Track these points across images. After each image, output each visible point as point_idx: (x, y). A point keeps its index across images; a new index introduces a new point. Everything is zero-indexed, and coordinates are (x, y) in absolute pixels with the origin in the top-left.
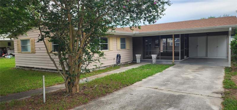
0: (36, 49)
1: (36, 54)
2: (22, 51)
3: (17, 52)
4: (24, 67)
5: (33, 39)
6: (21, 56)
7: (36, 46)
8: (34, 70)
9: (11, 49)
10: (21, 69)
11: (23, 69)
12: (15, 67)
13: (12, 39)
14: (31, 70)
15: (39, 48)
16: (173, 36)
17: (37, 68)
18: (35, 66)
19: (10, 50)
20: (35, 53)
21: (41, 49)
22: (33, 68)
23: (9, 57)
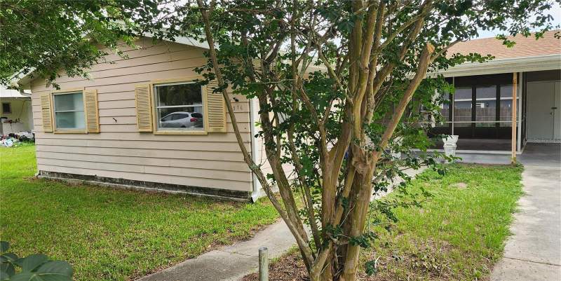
0: (103, 121)
1: (102, 136)
2: (57, 127)
3: (43, 130)
4: (64, 175)
5: (93, 90)
6: (55, 142)
7: (102, 113)
8: (98, 186)
9: (10, 122)
10: (56, 180)
11: (61, 181)
12: (36, 174)
13: (25, 91)
14: (88, 185)
15: (114, 118)
16: (515, 77)
17: (105, 180)
18: (100, 174)
19: (8, 124)
20: (100, 133)
22: (93, 178)
23: (10, 142)
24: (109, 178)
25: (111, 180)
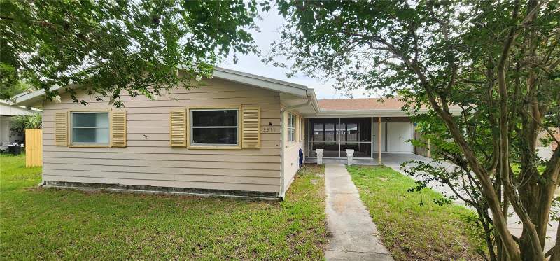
0: (131, 137)
1: (129, 150)
2: (74, 142)
3: (56, 144)
5: (122, 110)
7: (131, 130)
8: (119, 193)
10: (66, 189)
11: (73, 190)
12: (40, 184)
14: (108, 192)
15: (143, 134)
16: (380, 119)
18: (123, 182)
20: (126, 147)
21: (150, 137)
22: (115, 185)
24: (133, 186)
25: (135, 187)
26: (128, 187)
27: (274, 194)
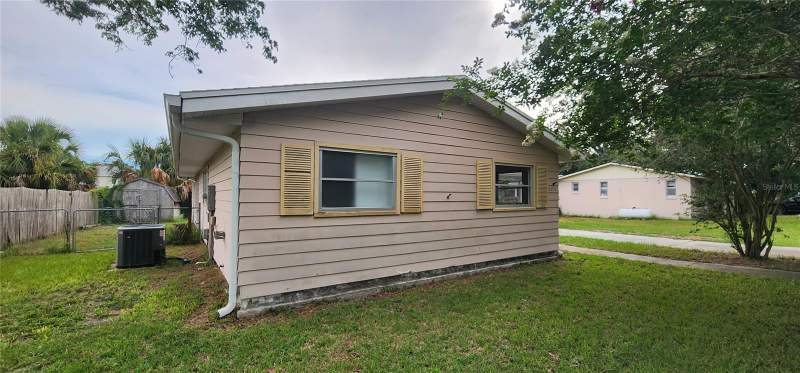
8: (415, 286)
14: (395, 289)
18: (419, 268)
20: (419, 212)
24: (426, 272)
25: (429, 273)
26: (420, 275)
27: (550, 253)
